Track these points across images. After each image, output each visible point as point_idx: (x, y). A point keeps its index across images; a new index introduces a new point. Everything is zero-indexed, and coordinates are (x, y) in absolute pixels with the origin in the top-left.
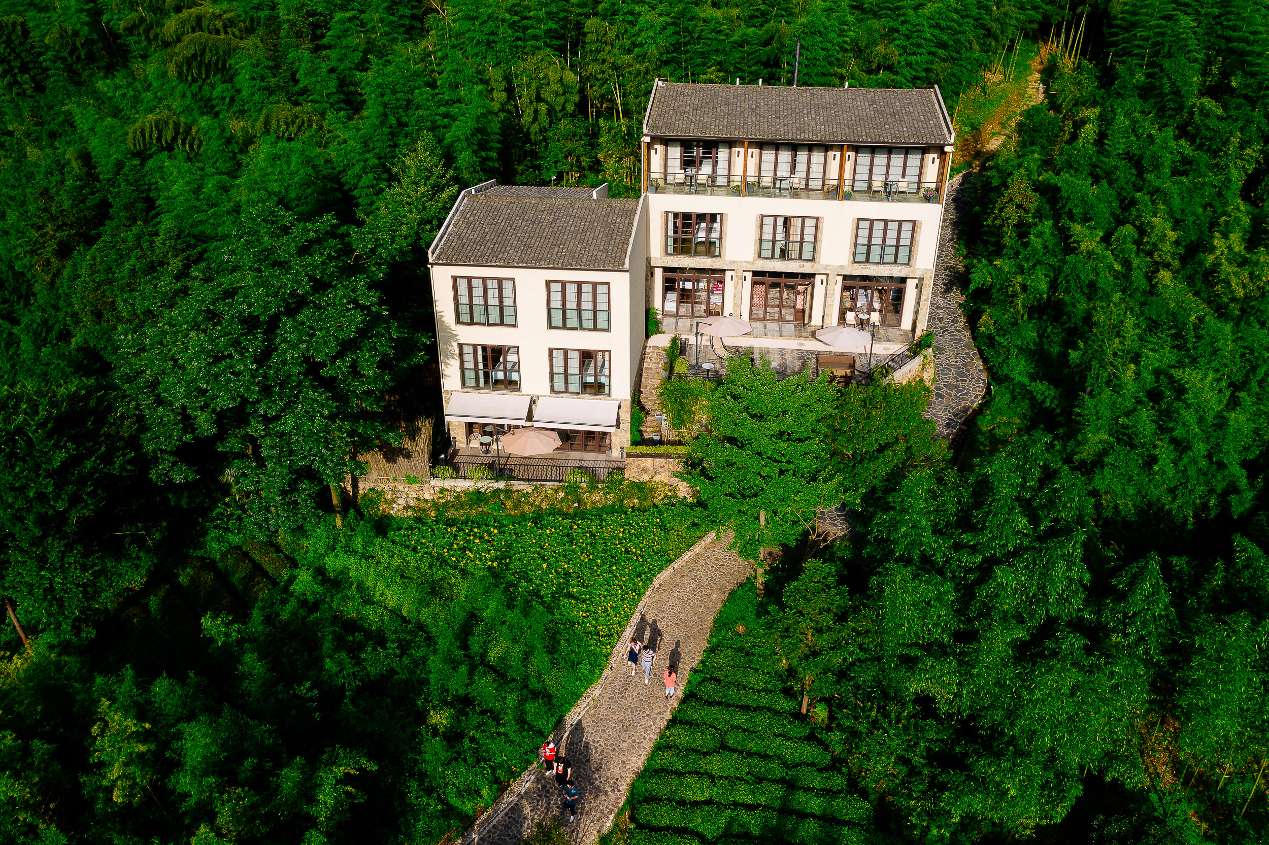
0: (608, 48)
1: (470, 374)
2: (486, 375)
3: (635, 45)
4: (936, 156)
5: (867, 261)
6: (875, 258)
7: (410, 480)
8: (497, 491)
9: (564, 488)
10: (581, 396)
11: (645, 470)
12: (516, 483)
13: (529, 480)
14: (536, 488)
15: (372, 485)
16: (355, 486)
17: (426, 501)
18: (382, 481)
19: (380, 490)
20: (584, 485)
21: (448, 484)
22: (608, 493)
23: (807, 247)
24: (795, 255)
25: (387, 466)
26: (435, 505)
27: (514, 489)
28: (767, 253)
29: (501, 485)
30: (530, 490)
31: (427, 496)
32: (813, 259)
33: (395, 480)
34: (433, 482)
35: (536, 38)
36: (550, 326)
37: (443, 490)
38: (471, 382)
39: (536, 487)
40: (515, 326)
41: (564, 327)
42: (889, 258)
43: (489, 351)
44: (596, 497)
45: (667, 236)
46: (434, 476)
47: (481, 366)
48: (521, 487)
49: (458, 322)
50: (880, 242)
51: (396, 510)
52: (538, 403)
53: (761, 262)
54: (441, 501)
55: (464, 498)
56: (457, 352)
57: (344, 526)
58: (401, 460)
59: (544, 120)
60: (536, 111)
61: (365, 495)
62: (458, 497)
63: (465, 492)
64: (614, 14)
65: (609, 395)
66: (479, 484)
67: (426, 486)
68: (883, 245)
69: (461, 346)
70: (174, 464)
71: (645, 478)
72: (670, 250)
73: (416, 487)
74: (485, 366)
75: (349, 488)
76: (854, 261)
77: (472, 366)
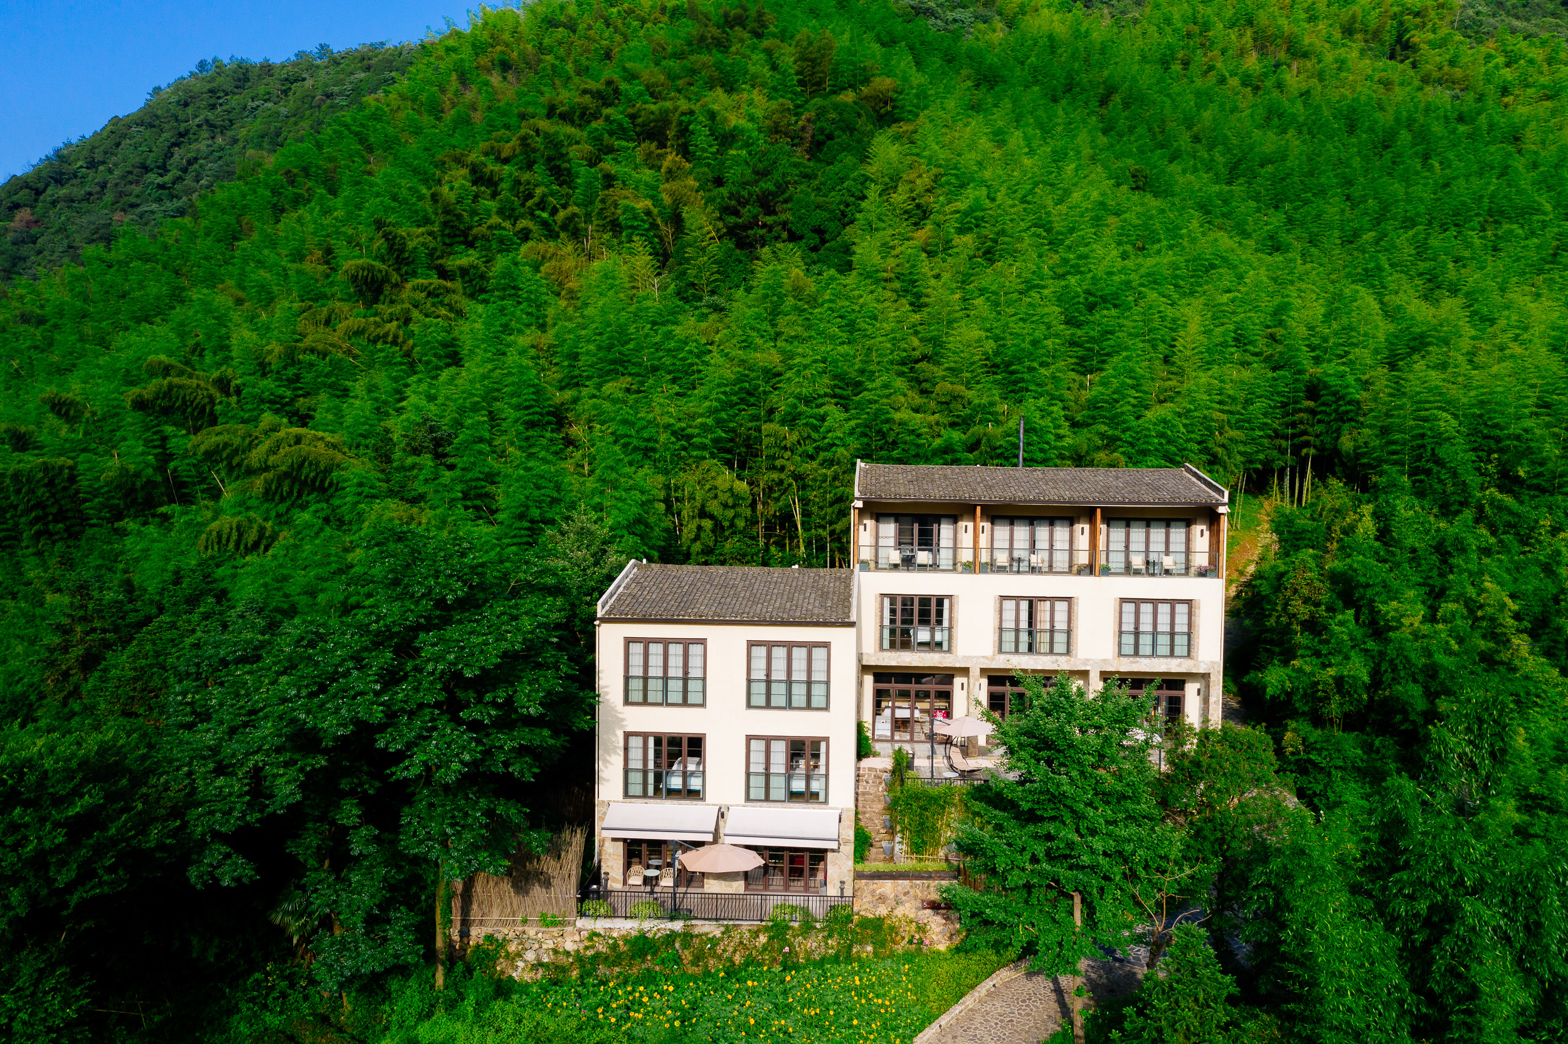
0: (788, 454)
1: (636, 778)
2: (658, 778)
3: (818, 449)
4: (1204, 527)
5: (1136, 653)
6: (1145, 649)
7: (546, 922)
8: (671, 937)
9: (766, 929)
10: (787, 804)
11: (882, 899)
12: (699, 922)
13: (717, 920)
14: (727, 929)
15: (490, 930)
16: (465, 934)
17: (568, 953)
18: (505, 924)
19: (500, 937)
20: (796, 925)
21: (600, 925)
22: (830, 936)
23: (1060, 638)
24: (1045, 648)
25: (516, 900)
26: (579, 959)
27: (696, 931)
28: (1009, 646)
29: (678, 926)
30: (718, 933)
31: (570, 946)
32: (1068, 652)
33: (525, 922)
34: (581, 923)
35: (704, 447)
36: (749, 706)
37: (594, 934)
38: (636, 789)
39: (727, 926)
40: (703, 705)
41: (768, 706)
42: (1163, 649)
43: (665, 743)
44: (812, 943)
45: (882, 627)
46: (582, 914)
47: (651, 765)
48: (705, 929)
49: (627, 702)
50: (1149, 628)
51: (520, 973)
52: (729, 816)
53: (1002, 657)
54: (590, 953)
55: (623, 948)
56: (621, 744)
57: (446, 988)
58: (537, 891)
59: (708, 538)
60: (699, 528)
61: (478, 946)
62: (614, 947)
63: (626, 939)
64: (794, 419)
65: (826, 802)
66: (647, 925)
67: (569, 929)
68: (1155, 633)
69: (627, 735)
70: (227, 856)
71: (882, 911)
72: (886, 645)
73: (555, 931)
74: (657, 765)
75: (456, 937)
76: (1120, 654)
77: (640, 766)
